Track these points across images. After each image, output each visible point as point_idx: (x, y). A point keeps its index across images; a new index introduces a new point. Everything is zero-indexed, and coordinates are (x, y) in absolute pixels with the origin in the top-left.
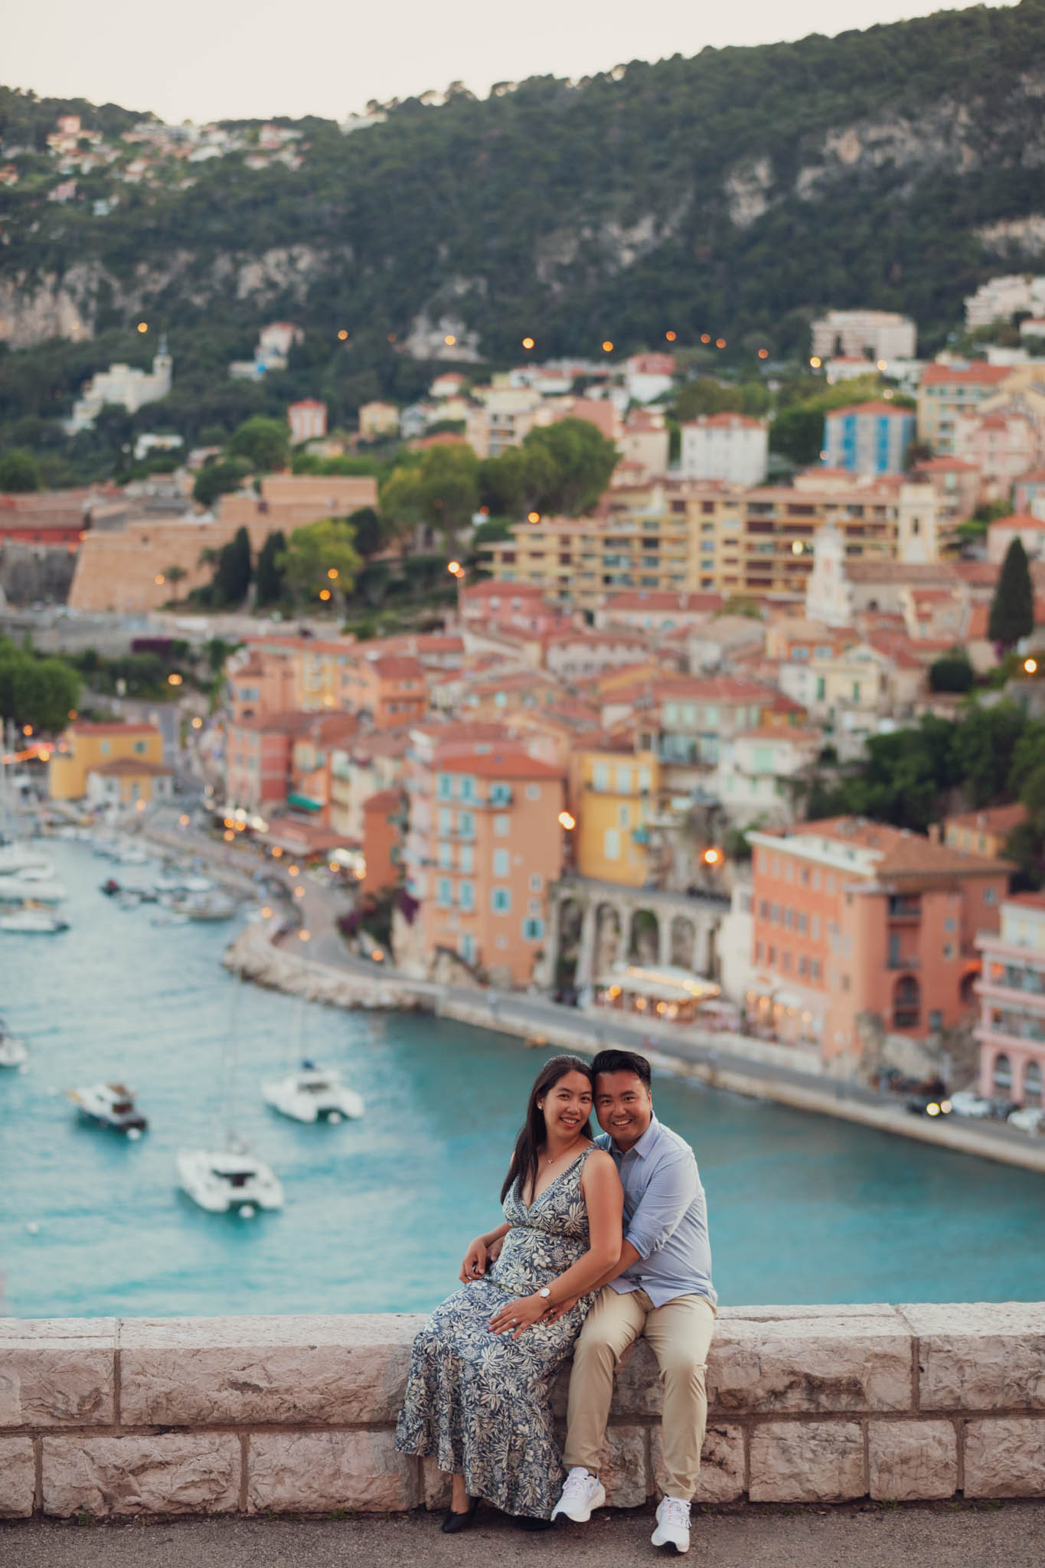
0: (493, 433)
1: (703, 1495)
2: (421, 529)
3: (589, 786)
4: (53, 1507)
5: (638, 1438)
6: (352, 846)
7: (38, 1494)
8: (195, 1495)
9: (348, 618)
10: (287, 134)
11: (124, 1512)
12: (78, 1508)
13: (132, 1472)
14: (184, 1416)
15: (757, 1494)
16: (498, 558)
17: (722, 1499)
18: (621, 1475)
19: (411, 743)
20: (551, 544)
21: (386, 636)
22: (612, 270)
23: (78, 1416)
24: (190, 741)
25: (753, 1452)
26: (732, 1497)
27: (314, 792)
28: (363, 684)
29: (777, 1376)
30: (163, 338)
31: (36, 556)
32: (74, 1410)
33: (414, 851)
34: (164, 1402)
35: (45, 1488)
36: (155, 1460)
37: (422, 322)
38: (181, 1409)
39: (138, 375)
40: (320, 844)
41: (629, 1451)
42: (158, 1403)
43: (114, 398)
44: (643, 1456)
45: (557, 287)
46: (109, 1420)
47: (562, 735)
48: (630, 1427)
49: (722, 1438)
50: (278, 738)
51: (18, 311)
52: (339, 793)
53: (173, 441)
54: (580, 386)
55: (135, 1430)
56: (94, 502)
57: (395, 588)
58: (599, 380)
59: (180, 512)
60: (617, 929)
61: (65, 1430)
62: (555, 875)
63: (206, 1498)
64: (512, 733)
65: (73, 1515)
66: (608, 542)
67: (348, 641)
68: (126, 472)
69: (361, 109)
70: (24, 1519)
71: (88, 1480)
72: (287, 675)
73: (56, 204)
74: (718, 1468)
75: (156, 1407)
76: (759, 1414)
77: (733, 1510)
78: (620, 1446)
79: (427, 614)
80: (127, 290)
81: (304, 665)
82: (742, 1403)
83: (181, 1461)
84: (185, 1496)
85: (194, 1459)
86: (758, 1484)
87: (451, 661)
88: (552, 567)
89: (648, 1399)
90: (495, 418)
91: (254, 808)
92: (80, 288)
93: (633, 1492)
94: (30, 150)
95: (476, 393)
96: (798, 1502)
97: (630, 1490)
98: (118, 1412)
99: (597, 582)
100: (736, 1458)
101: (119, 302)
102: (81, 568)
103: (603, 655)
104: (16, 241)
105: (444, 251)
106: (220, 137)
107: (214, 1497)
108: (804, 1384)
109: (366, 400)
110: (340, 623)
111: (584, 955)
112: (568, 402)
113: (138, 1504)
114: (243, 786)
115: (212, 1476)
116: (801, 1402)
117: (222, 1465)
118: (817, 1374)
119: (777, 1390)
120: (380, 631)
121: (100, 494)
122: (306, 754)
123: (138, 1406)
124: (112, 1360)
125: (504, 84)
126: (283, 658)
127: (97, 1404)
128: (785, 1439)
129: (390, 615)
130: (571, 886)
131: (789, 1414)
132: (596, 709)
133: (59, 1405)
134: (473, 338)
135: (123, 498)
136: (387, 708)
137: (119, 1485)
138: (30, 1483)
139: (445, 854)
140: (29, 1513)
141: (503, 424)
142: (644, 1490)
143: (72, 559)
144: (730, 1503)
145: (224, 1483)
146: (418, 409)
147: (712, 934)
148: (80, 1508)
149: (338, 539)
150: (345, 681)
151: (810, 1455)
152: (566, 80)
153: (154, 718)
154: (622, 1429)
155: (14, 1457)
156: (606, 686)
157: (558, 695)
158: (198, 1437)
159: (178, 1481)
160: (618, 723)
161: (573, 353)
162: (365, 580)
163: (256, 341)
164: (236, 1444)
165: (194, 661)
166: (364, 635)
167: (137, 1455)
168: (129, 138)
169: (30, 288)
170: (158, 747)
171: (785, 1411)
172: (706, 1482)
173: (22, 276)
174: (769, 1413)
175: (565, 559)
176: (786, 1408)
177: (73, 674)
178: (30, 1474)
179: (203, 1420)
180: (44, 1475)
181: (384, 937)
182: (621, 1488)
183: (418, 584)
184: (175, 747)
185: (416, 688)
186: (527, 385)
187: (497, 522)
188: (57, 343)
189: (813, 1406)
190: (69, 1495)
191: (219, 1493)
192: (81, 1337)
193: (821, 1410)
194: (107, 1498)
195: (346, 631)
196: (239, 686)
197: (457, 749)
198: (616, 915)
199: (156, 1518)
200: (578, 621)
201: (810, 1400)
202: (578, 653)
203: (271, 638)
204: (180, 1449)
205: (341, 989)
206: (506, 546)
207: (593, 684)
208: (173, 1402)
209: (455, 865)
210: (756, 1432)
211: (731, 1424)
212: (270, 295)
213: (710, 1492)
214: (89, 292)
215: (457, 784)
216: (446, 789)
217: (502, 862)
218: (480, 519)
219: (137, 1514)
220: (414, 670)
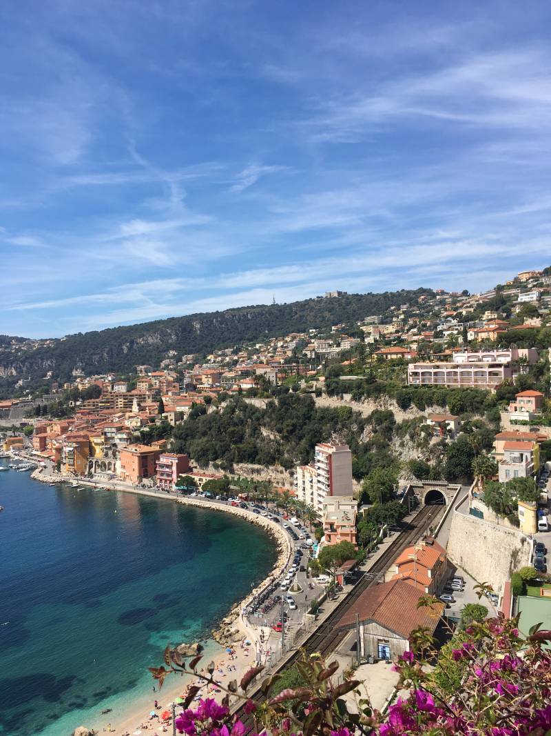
0: (83, 387)
2: (70, 402)
3: (93, 442)
10: (51, 341)
16: (82, 406)
20: (91, 403)
30: (30, 375)
31: (3, 410)
33: (64, 455)
39: (26, 380)
45: (96, 363)
51: (5, 371)
52: (53, 446)
56: (14, 401)
69: (64, 337)
73: (12, 353)
79: (70, 416)
80: (24, 367)
92: (16, 367)
94: (7, 345)
95: (83, 381)
101: (22, 369)
102: (11, 412)
105: (77, 359)
106: (40, 342)
109: (65, 383)
111: (93, 470)
120: (63, 419)
129: (64, 416)
130: (91, 458)
141: (85, 385)
143: (9, 410)
146: (74, 383)
147: (115, 464)
149: (56, 405)
163: (46, 374)
168: (25, 342)
169: (7, 367)
173: (5, 365)
186: (91, 379)
195: (58, 419)
198: (98, 463)
206: (84, 404)
212: (48, 367)
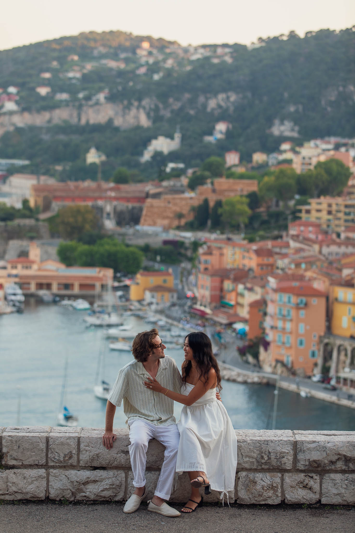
0: (303, 164)
1: (303, 501)
2: (274, 200)
3: (336, 299)
4: (53, 496)
5: (278, 478)
6: (244, 321)
7: (47, 491)
8: (107, 494)
9: (246, 233)
10: (227, 50)
11: (80, 499)
12: (62, 497)
13: (83, 484)
14: (104, 463)
15: (324, 501)
16: (304, 212)
17: (311, 503)
18: (272, 492)
19: (268, 282)
20: (324, 206)
21: (260, 241)
22: (351, 103)
23: (63, 462)
24: (184, 279)
25: (323, 485)
26: (314, 501)
27: (231, 300)
28: (250, 259)
29: (333, 455)
30: (178, 127)
31: (127, 207)
32: (62, 459)
33: (268, 322)
34: (96, 458)
35: (50, 489)
36: (92, 479)
37: (277, 122)
38: (102, 460)
39: (168, 140)
40: (232, 320)
41: (275, 482)
42: (94, 458)
43: (159, 149)
44: (280, 485)
45: (329, 109)
46: (75, 464)
47: (326, 280)
48: (275, 473)
49: (311, 479)
50: (218, 279)
51: (124, 115)
52: (240, 300)
53: (181, 166)
54: (337, 147)
55: (85, 468)
56: (150, 188)
57: (264, 223)
58: (345, 145)
59: (183, 192)
60: (346, 355)
61: (58, 467)
62: (322, 334)
63: (111, 495)
64: (307, 278)
65: (60, 500)
66: (346, 206)
67: (245, 242)
68: (162, 176)
69: (255, 41)
70: (42, 501)
71: (66, 486)
72: (222, 255)
73: (139, 76)
74: (309, 490)
75: (92, 460)
76: (325, 470)
77: (315, 507)
78: (271, 481)
79: (276, 233)
80: (165, 108)
81: (228, 251)
82: (319, 466)
83: (101, 481)
84: (103, 494)
85: (107, 480)
86: (325, 497)
87: (284, 251)
88: (324, 216)
89: (283, 463)
90: (304, 158)
91: (208, 306)
92: (147, 107)
93: (276, 498)
94: (130, 55)
95: (297, 149)
96: (340, 504)
97: (275, 498)
98: (79, 461)
99: (342, 222)
100: (316, 487)
101: (162, 112)
102: (144, 212)
103: (343, 249)
104: (124, 89)
105: (286, 95)
106: (201, 51)
107: (114, 494)
108: (343, 459)
109: (255, 151)
110: (243, 236)
111: (333, 365)
112: (332, 153)
113: (85, 496)
114: (203, 297)
115: (114, 486)
116: (342, 465)
117: (118, 483)
118: (349, 455)
119: (333, 461)
120: (258, 239)
121: (152, 185)
122: (228, 285)
123: (86, 459)
124: (77, 441)
125: (311, 32)
126: (220, 248)
127: (71, 457)
128: (335, 480)
129: (261, 233)
130: (329, 338)
131: (337, 471)
132: (340, 270)
133: (56, 457)
134: (297, 128)
135: (160, 186)
136: (259, 268)
137: (78, 489)
138: (44, 487)
139: (280, 324)
140: (44, 498)
141: (307, 161)
142: (280, 498)
143: (141, 210)
144: (313, 504)
145: (118, 490)
146: (275, 155)
148: (63, 497)
149: (242, 203)
150: (244, 257)
151: (345, 486)
152: (334, 31)
153: (170, 270)
154: (272, 474)
155: (39, 476)
156: (344, 261)
157: (326, 265)
158: (109, 471)
159: (101, 488)
160: (348, 275)
161: (335, 134)
162: (252, 219)
163: (213, 128)
164: (123, 475)
165: (186, 249)
166: (251, 240)
167: (85, 477)
168: (168, 51)
169: (128, 107)
170: (171, 281)
171: (336, 469)
172: (304, 495)
173: (126, 102)
174: (329, 470)
175: (330, 213)
176: (336, 468)
177: (141, 253)
178: (44, 483)
179: (111, 465)
180: (50, 484)
181: (256, 356)
182: (272, 497)
183: (273, 221)
184: (178, 281)
185: (271, 260)
186: (317, 146)
187: (303, 198)
188: (138, 128)
189: (347, 467)
190: (59, 492)
191: (116, 493)
192: (66, 432)
193: (350, 469)
194: (73, 493)
195: (244, 239)
196: (203, 258)
197: (286, 284)
198: (346, 350)
199: (92, 502)
200: (334, 236)
201: (346, 465)
202: (334, 249)
203: (216, 240)
204: (101, 476)
205: (239, 375)
206: (307, 207)
207: (339, 260)
208: (100, 458)
209: (284, 329)
210: (324, 477)
211: (315, 474)
212: (219, 111)
213: (306, 500)
214: (151, 109)
215: (285, 297)
216: (281, 300)
217: (302, 328)
218: (297, 197)
219: (84, 500)
220: (270, 253)
